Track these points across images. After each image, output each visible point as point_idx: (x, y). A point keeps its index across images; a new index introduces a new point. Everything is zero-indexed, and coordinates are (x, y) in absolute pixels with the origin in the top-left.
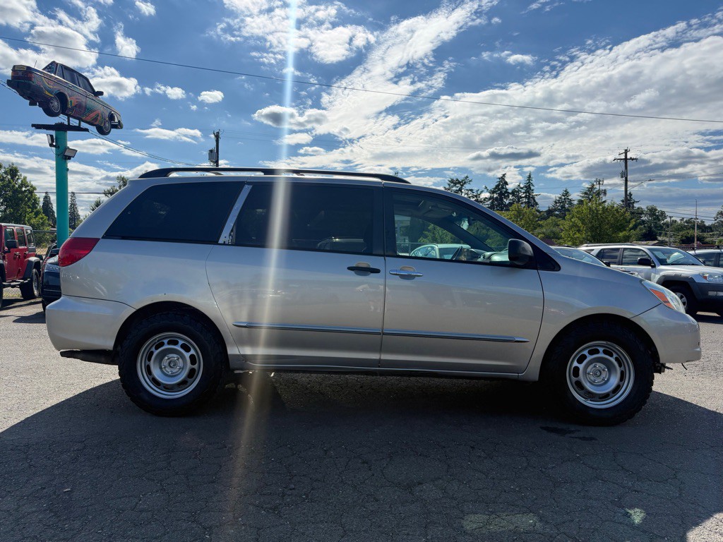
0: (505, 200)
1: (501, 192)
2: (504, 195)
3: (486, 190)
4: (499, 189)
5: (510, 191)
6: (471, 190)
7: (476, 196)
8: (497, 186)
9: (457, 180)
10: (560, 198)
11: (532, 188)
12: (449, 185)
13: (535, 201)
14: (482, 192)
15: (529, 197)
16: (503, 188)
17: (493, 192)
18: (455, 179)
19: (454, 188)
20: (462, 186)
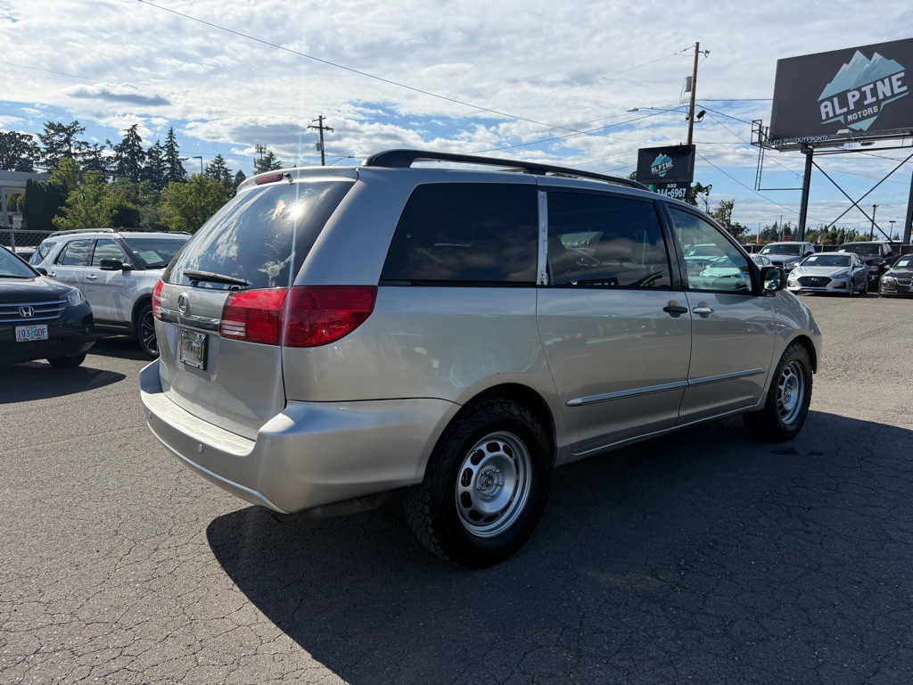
0: (139, 163)
1: (132, 150)
2: (138, 156)
3: (109, 146)
4: (129, 146)
5: (146, 151)
6: (86, 144)
7: (94, 153)
8: (126, 141)
9: (60, 125)
10: (213, 166)
11: (176, 149)
12: (46, 131)
13: (181, 167)
14: (103, 148)
15: (173, 161)
16: (134, 144)
17: (119, 149)
18: (56, 124)
19: (56, 138)
20: (70, 135)
